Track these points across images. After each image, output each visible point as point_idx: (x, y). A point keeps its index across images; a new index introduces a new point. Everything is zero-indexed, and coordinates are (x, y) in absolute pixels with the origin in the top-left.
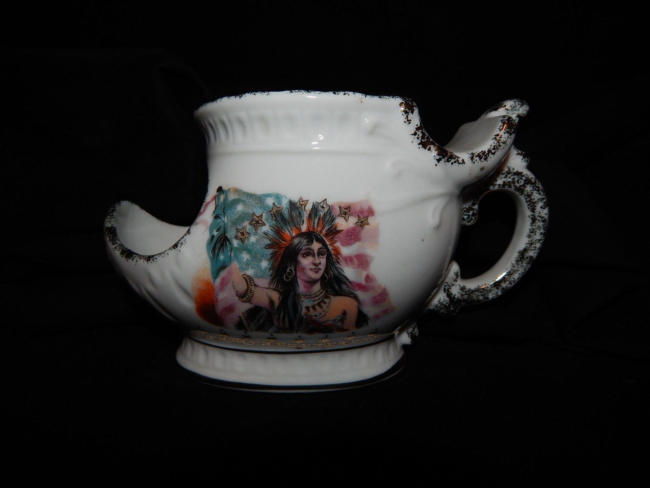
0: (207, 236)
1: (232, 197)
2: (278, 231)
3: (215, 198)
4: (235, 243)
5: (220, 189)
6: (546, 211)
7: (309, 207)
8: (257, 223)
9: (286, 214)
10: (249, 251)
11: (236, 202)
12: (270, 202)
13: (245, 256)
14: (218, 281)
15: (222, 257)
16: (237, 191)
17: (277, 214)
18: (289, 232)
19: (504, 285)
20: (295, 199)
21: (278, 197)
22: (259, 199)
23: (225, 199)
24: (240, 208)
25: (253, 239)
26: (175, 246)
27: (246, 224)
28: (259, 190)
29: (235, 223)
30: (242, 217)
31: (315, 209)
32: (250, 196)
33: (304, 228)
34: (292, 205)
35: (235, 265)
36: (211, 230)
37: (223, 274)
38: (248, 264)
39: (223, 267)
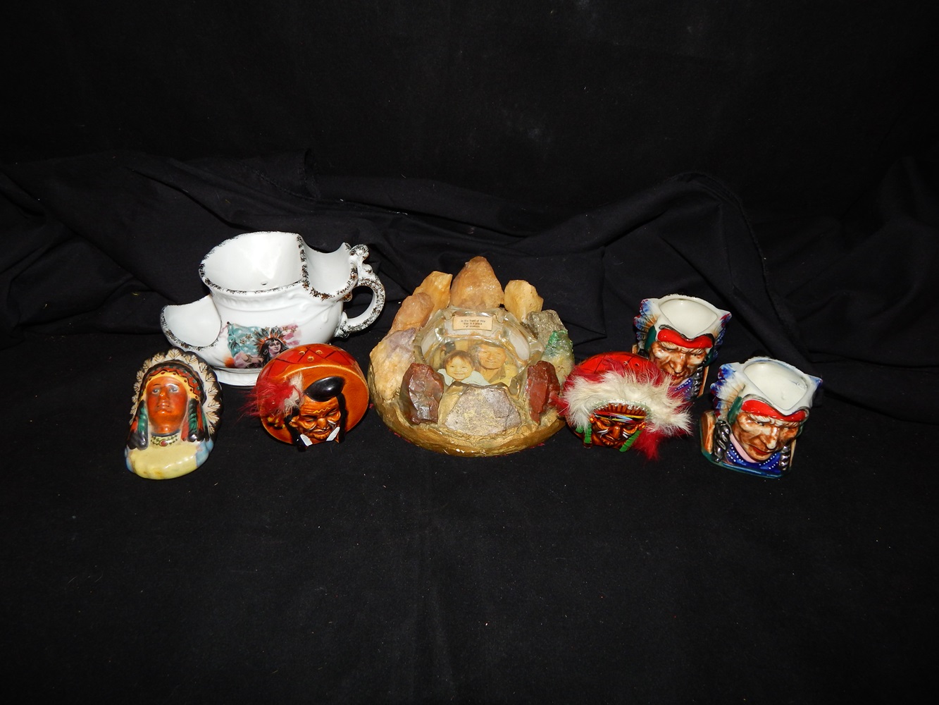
0: (227, 343)
1: (235, 327)
2: (259, 340)
3: (227, 326)
4: (241, 345)
5: (228, 323)
6: (384, 292)
7: (270, 330)
8: (249, 337)
9: (261, 333)
10: (247, 347)
11: (237, 330)
12: (253, 329)
13: (246, 349)
14: (235, 357)
15: (235, 350)
16: (237, 325)
17: (257, 334)
18: (263, 339)
19: (368, 323)
20: (264, 328)
21: (256, 328)
22: (249, 329)
23: (232, 328)
24: (240, 332)
25: (248, 343)
26: (212, 345)
27: (244, 338)
28: (248, 325)
29: (239, 337)
30: (242, 336)
31: (273, 330)
32: (244, 327)
33: (269, 337)
34: (263, 330)
35: (242, 352)
36: (228, 341)
37: (237, 355)
38: (247, 351)
39: (237, 353)
